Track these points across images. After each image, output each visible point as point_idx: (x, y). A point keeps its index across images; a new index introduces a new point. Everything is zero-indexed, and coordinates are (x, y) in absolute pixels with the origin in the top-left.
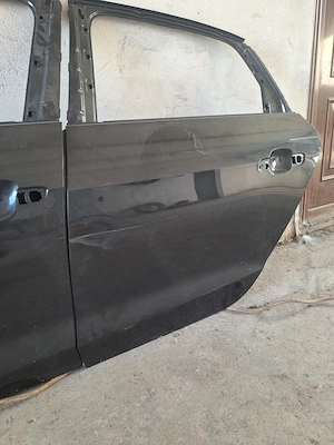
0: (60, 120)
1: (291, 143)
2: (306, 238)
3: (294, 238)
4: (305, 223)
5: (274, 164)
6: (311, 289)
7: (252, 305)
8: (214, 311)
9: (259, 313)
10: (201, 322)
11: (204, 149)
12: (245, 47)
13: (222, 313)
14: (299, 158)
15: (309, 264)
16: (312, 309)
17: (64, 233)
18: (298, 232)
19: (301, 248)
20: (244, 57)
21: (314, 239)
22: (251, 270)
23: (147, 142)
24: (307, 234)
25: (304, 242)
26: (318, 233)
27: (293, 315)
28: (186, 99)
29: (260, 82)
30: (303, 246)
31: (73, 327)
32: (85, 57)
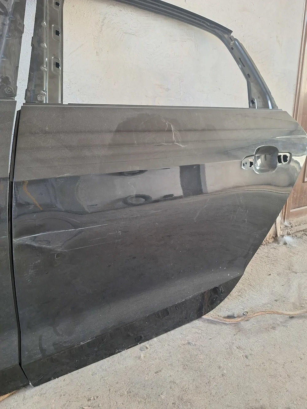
0: (16, 99)
1: (277, 141)
2: (287, 239)
3: (275, 238)
4: (286, 223)
5: (259, 162)
6: (293, 297)
7: (230, 314)
8: (187, 320)
9: (237, 324)
10: (172, 332)
11: (183, 142)
12: (232, 39)
13: (197, 323)
14: (285, 157)
15: (290, 268)
16: (294, 321)
17: (7, 232)
18: (279, 233)
19: (282, 249)
20: (231, 49)
21: (295, 240)
22: (229, 275)
23: (118, 131)
24: (288, 234)
25: (285, 244)
26: (299, 235)
27: (274, 328)
28: (168, 90)
29: (247, 76)
30: (284, 247)
31: (16, 343)
32: (53, 33)
